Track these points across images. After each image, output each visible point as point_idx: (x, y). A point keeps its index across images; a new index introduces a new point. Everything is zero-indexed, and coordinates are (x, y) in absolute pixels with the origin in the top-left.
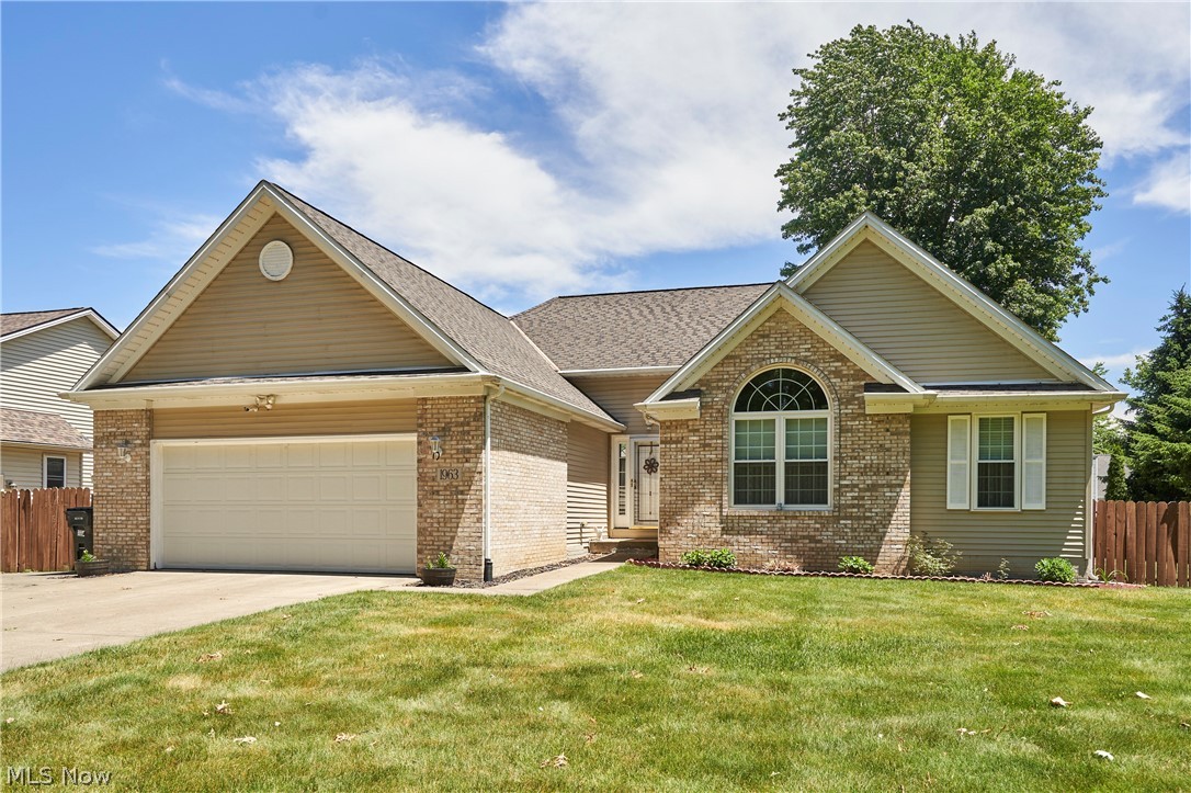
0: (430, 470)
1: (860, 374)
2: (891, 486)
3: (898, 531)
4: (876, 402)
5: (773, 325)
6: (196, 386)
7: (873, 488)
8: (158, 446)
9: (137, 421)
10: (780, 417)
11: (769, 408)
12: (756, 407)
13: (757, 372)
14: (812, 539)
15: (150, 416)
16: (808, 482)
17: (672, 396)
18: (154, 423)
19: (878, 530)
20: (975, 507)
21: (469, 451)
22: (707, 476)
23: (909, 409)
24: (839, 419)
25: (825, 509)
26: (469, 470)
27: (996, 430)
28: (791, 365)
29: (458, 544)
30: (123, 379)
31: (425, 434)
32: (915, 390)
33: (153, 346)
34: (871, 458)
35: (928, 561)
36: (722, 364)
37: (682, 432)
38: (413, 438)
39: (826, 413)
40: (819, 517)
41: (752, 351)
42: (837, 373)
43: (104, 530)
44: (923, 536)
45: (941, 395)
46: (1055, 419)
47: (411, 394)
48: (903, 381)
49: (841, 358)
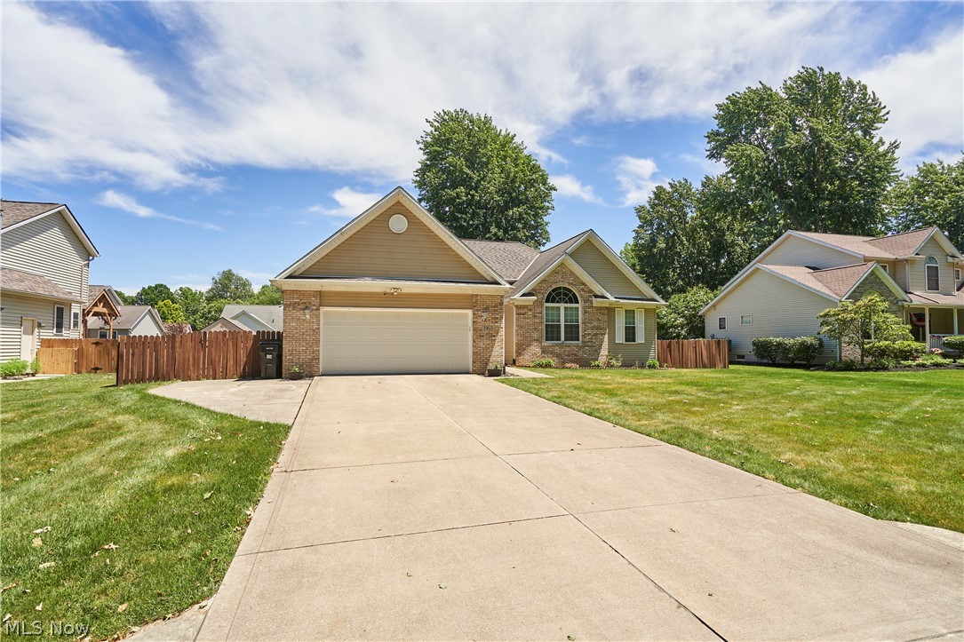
0: (479, 326)
1: (591, 291)
2: (602, 334)
3: (604, 351)
4: (597, 302)
5: (561, 270)
6: (354, 281)
7: (596, 335)
8: (323, 309)
9: (314, 297)
10: (562, 306)
11: (558, 302)
12: (553, 302)
13: (554, 287)
14: (575, 355)
15: (320, 294)
16: (572, 332)
17: (523, 295)
18: (324, 298)
19: (597, 351)
20: (624, 342)
21: (497, 318)
22: (535, 329)
23: (607, 305)
24: (584, 308)
25: (579, 343)
26: (497, 326)
27: (630, 314)
28: (566, 286)
29: (492, 359)
30: (301, 274)
31: (477, 310)
32: (612, 299)
33: (323, 258)
34: (595, 323)
35: (614, 362)
36: (540, 283)
37: (525, 310)
38: (470, 312)
39: (579, 306)
40: (577, 346)
41: (552, 279)
42: (583, 290)
43: (290, 355)
44: (613, 352)
45: (621, 301)
46: (647, 311)
47: (470, 292)
48: (608, 295)
49: (584, 284)
